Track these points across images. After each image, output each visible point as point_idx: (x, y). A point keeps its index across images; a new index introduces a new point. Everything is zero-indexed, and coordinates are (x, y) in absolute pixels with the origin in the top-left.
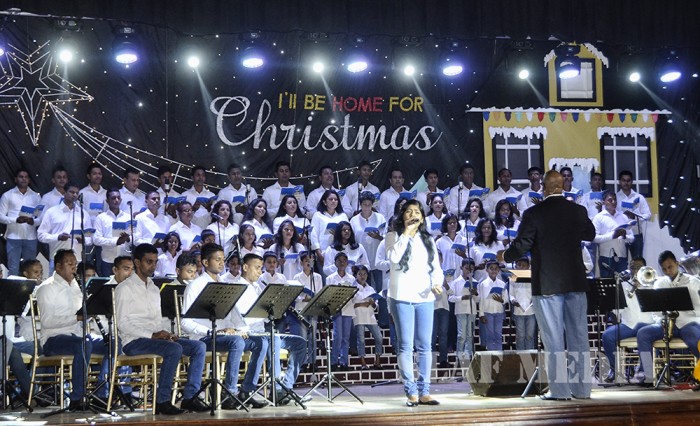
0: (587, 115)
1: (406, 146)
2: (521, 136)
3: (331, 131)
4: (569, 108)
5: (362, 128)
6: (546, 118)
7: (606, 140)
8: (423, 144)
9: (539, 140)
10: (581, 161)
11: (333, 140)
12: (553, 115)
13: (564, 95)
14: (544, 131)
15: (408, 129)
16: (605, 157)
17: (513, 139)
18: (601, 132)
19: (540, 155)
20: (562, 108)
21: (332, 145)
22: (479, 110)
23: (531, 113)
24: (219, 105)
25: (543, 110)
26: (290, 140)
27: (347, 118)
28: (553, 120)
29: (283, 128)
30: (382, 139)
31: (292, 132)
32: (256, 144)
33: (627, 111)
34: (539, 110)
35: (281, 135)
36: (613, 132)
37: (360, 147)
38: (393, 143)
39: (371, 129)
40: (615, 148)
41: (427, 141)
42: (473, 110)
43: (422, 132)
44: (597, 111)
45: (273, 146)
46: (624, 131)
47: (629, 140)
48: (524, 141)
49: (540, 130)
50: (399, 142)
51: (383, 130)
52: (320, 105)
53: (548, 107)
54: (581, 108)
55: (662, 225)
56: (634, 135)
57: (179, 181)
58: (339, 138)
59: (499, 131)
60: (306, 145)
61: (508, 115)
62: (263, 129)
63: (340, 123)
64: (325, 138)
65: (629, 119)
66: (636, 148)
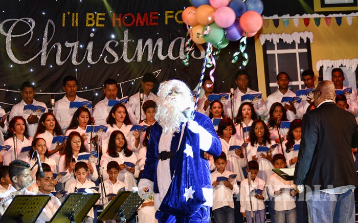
0: (350, 18)
1: (182, 56)
2: (289, 41)
3: (112, 46)
4: (332, 13)
5: (140, 42)
6: (312, 22)
8: (198, 53)
9: (306, 44)
10: (346, 62)
11: (114, 54)
12: (317, 21)
13: (328, 1)
14: (310, 35)
17: (282, 45)
19: (307, 59)
20: (326, 14)
21: (114, 58)
23: (297, 19)
24: (6, 29)
25: (309, 16)
26: (74, 55)
27: (126, 32)
28: (318, 25)
29: (68, 45)
30: (160, 50)
31: (76, 48)
32: (43, 62)
34: (305, 16)
35: (66, 52)
37: (140, 59)
38: (170, 54)
39: (149, 42)
41: (202, 50)
45: (59, 62)
48: (292, 45)
49: (305, 35)
50: (176, 52)
51: (160, 43)
52: (100, 22)
53: (312, 13)
54: (343, 12)
58: (119, 50)
59: (269, 37)
60: (89, 60)
61: (276, 23)
62: (49, 47)
63: (120, 38)
64: (106, 52)
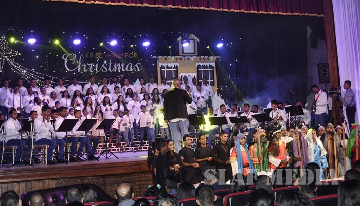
0: (192, 58)
1: (131, 70)
2: (170, 66)
3: (105, 65)
4: (186, 56)
5: (116, 64)
6: (179, 60)
7: (199, 67)
8: (137, 69)
9: (176, 67)
10: (191, 74)
11: (106, 68)
12: (181, 59)
13: (184, 52)
14: (178, 64)
15: (132, 64)
16: (199, 73)
17: (168, 67)
18: (197, 64)
19: (177, 73)
20: (184, 56)
21: (105, 70)
22: (156, 57)
23: (173, 58)
24: (65, 57)
25: (178, 57)
26: (91, 68)
27: (110, 61)
28: (181, 60)
29: (88, 64)
30: (123, 67)
31: (91, 66)
32: (79, 71)
33: (206, 57)
34: (176, 57)
35: (88, 67)
36: (201, 64)
37: (115, 71)
38: (126, 69)
39: (119, 64)
40: (202, 69)
41: (138, 69)
42: (154, 57)
43: (137, 65)
44: (196, 57)
45: (85, 71)
46: (205, 64)
47: (206, 67)
48: (171, 68)
49: (176, 64)
50: (129, 69)
51: (123, 65)
52: (101, 56)
53: (179, 56)
54: (190, 56)
55: (218, 96)
56: (208, 65)
57: (53, 84)
58: (108, 67)
59: (163, 64)
60: (96, 70)
61: (166, 59)
62: (81, 65)
63: (108, 62)
64: (103, 68)
65: (206, 60)
66: (209, 69)
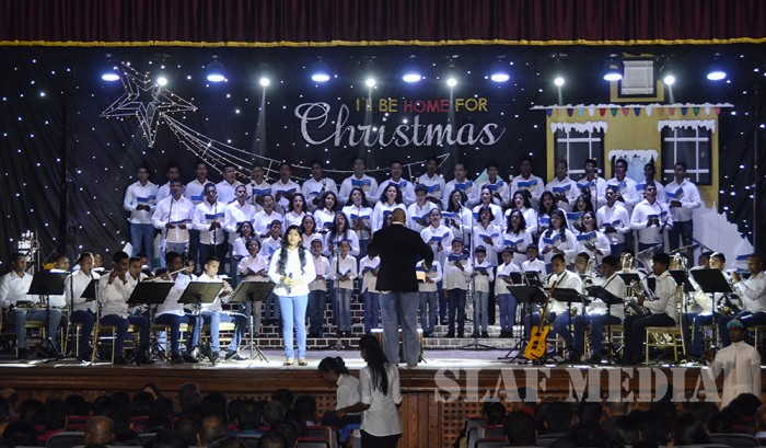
0: (649, 109)
1: (471, 141)
2: (582, 130)
3: (403, 130)
4: (629, 103)
5: (430, 127)
6: (608, 113)
7: (666, 131)
8: (487, 139)
9: (601, 134)
10: (641, 153)
11: (404, 136)
12: (614, 111)
13: (625, 91)
14: (604, 125)
15: (472, 127)
16: (665, 148)
17: (574, 133)
18: (661, 125)
19: (600, 149)
20: (623, 104)
21: (405, 142)
22: (541, 107)
23: (592, 109)
24: (302, 111)
25: (604, 106)
26: (367, 138)
27: (417, 118)
28: (614, 115)
29: (360, 128)
30: (449, 135)
31: (368, 131)
32: (337, 143)
33: (688, 105)
34: (600, 106)
35: (359, 134)
36: (673, 124)
37: (429, 143)
39: (439, 127)
40: (675, 139)
41: (491, 137)
42: (536, 107)
43: (486, 128)
44: (658, 105)
45: (352, 143)
46: (685, 124)
47: (690, 132)
48: (586, 134)
49: (598, 126)
50: (465, 138)
51: (449, 128)
52: (393, 108)
53: (608, 103)
54: (641, 103)
55: (721, 211)
56: (695, 127)
57: (271, 174)
58: (410, 135)
59: (560, 126)
60: (381, 142)
61: (570, 112)
62: (342, 129)
63: (412, 122)
64: (397, 136)
65: (691, 112)
66: (697, 139)
